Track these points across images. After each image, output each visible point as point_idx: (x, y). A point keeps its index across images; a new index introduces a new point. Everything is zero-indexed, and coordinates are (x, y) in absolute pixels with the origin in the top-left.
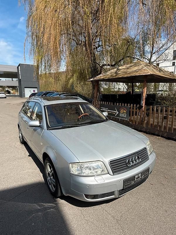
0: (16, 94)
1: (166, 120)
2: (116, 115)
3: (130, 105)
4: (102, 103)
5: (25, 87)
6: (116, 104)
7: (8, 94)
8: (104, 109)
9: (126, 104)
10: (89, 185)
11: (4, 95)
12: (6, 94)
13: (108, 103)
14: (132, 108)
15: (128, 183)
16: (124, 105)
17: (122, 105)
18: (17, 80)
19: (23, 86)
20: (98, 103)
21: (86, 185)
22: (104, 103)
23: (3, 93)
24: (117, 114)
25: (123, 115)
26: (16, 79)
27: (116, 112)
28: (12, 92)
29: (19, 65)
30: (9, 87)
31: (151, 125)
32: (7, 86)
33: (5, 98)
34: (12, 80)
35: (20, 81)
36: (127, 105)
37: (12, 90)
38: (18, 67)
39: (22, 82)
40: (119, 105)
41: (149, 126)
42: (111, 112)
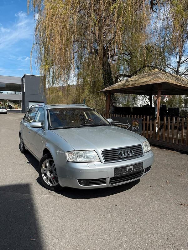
0: (19, 110)
1: (181, 131)
2: (128, 129)
3: (143, 117)
4: (114, 116)
5: (29, 102)
6: (128, 117)
7: (10, 110)
8: (115, 122)
9: (138, 116)
10: (82, 169)
11: (4, 110)
12: (8, 110)
13: (120, 116)
14: (145, 120)
15: (119, 172)
16: (137, 117)
17: (134, 117)
18: (20, 94)
19: (26, 100)
20: (109, 116)
21: (80, 170)
22: (115, 116)
23: (4, 108)
24: (129, 127)
25: (135, 128)
26: (19, 92)
27: (128, 125)
28: (13, 106)
29: (24, 76)
30: (11, 101)
31: (166, 138)
32: (9, 100)
33: (6, 113)
34: (15, 93)
35: (24, 94)
36: (140, 117)
37: (14, 105)
38: (22, 79)
39: (26, 96)
40: (131, 117)
41: (164, 140)
42: (122, 125)
